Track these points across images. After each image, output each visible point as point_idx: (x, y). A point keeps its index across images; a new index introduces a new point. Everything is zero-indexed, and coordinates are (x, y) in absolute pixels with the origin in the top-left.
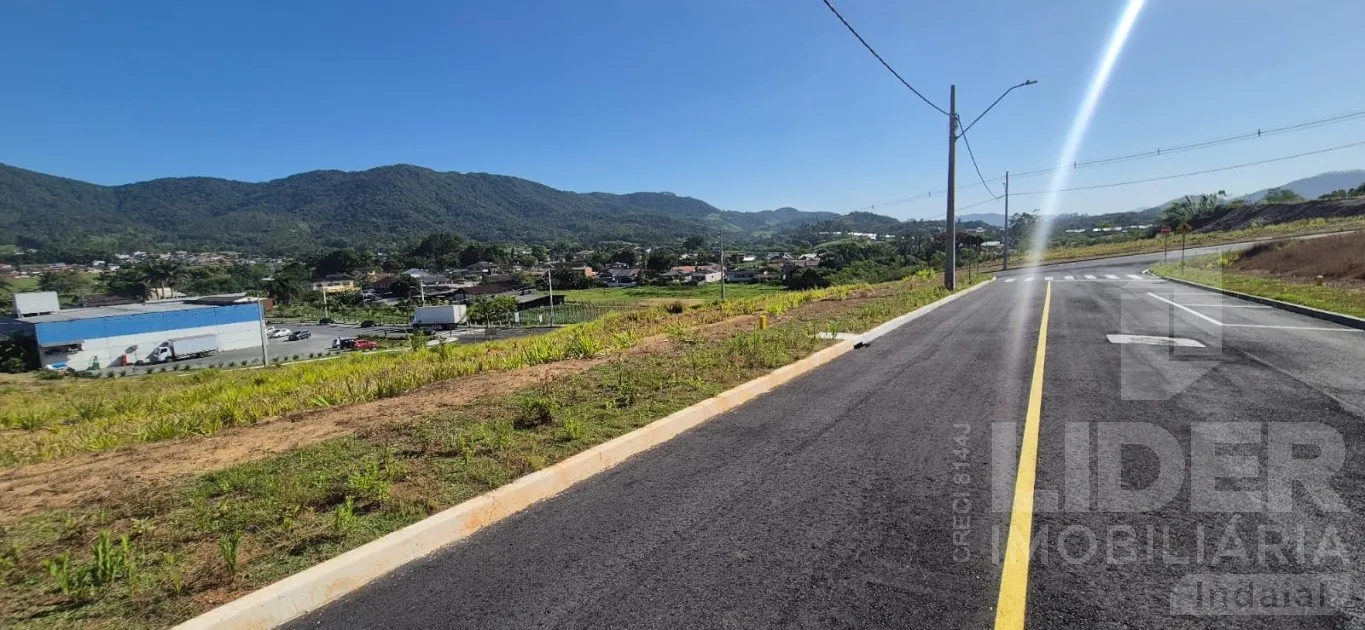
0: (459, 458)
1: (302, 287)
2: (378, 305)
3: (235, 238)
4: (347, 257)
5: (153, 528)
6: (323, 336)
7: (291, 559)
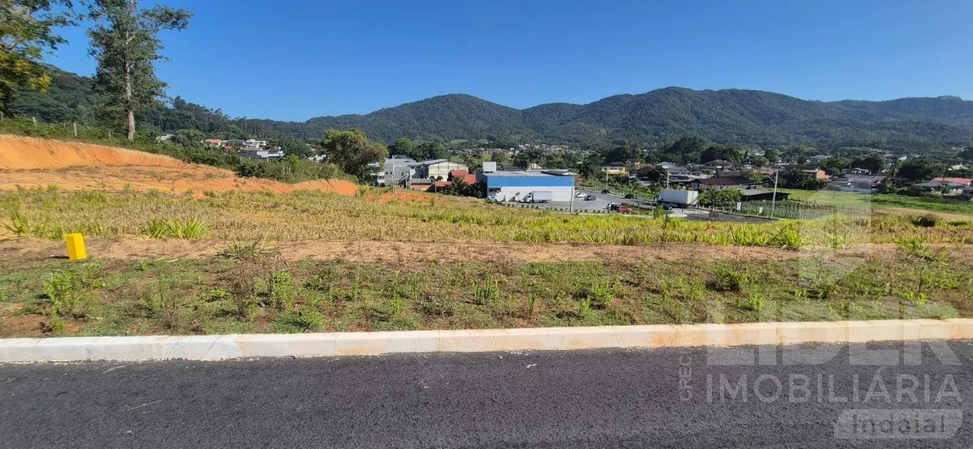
0: (660, 296)
1: (596, 168)
2: (638, 185)
3: (568, 138)
4: (624, 152)
5: (507, 281)
6: (602, 201)
7: (557, 319)
